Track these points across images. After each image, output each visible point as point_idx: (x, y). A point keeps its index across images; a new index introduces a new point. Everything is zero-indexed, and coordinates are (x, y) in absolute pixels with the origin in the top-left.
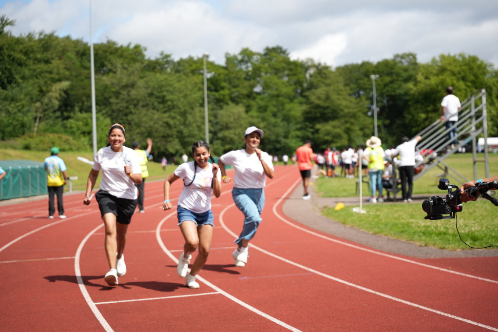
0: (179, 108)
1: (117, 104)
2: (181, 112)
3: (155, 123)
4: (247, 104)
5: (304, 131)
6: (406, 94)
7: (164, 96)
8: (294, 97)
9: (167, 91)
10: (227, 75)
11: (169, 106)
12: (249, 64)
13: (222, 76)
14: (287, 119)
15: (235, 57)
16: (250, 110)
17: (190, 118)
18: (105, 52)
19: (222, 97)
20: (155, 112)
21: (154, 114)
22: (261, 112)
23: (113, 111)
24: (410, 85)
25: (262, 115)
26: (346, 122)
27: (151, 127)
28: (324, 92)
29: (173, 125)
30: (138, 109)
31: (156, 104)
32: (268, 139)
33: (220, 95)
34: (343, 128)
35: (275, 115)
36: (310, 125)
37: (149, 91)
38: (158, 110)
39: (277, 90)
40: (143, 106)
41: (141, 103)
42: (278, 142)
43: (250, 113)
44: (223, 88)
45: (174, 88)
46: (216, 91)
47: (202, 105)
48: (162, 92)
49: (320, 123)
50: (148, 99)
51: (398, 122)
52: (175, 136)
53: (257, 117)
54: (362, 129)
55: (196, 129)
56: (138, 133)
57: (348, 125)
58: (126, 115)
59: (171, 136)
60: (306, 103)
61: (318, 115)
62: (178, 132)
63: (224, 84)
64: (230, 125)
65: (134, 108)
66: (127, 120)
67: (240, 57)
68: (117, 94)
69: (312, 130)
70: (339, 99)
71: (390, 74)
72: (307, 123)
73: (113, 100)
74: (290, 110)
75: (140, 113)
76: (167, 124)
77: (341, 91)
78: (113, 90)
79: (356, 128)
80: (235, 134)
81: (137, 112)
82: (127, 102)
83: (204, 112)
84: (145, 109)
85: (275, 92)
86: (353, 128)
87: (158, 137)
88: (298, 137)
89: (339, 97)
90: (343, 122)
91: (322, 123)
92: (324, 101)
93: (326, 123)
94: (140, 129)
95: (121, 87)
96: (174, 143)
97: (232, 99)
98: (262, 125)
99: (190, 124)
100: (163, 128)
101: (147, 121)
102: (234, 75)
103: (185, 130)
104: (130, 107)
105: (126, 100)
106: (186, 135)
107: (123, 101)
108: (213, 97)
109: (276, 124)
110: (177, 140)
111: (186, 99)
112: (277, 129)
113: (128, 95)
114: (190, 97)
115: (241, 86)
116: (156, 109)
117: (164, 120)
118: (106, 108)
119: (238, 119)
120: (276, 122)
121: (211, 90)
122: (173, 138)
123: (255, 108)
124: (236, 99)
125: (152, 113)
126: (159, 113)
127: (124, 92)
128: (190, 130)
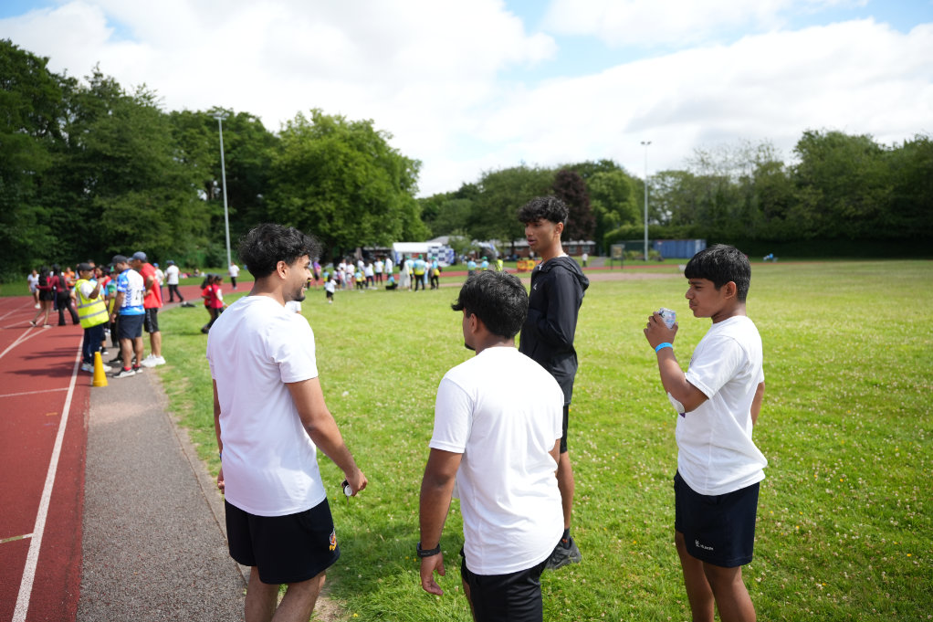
28: (113, 127)
34: (161, 209)
57: (173, 203)
69: (85, 210)
86: (181, 210)
90: (162, 197)
91: (108, 196)
92: (112, 146)
93: (118, 197)
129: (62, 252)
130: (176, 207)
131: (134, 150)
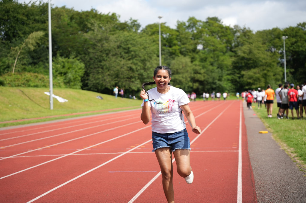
0: (140, 57)
1: (93, 53)
2: (141, 60)
3: (121, 68)
4: (192, 56)
5: (233, 76)
7: (129, 48)
8: (226, 52)
9: (131, 44)
10: (177, 36)
11: (132, 55)
12: (194, 29)
13: (174, 36)
14: (220, 67)
15: (184, 24)
16: (195, 61)
17: (148, 64)
18: (87, 16)
19: (174, 51)
20: (122, 59)
21: (121, 61)
22: (202, 62)
23: (91, 59)
25: (202, 64)
26: (264, 70)
27: (118, 70)
28: (248, 48)
29: (135, 70)
30: (109, 58)
31: (123, 53)
32: (207, 81)
33: (172, 49)
34: (261, 74)
35: (212, 64)
36: (238, 72)
37: (118, 44)
38: (124, 58)
39: (213, 46)
40: (113, 55)
41: (111, 53)
42: (215, 83)
43: (194, 63)
44: (175, 45)
45: (137, 42)
46: (170, 47)
47: (158, 56)
48: (128, 45)
49: (244, 70)
50: (117, 50)
51: (301, 70)
52: (137, 78)
53: (199, 65)
54: (274, 75)
56: (109, 75)
57: (265, 72)
58: (100, 61)
59: (135, 77)
60: (235, 56)
61: (243, 64)
62: (139, 74)
63: (175, 42)
64: (180, 71)
65: (106, 57)
66: (101, 65)
67: (187, 24)
68: (94, 46)
69: (239, 75)
70: (258, 53)
71: (295, 36)
72: (236, 70)
73: (91, 50)
74: (223, 61)
75: (111, 60)
76: (131, 69)
77: (261, 47)
78: (91, 43)
79: (271, 74)
80: (183, 77)
81: (108, 59)
82: (101, 52)
83: (159, 60)
84: (114, 57)
85: (212, 48)
87: (124, 78)
88: (228, 80)
89: (258, 51)
90: (262, 70)
91: (246, 70)
92: (247, 54)
93: (249, 70)
94: (110, 72)
95: (96, 40)
96: (136, 82)
97: (181, 53)
98: (202, 71)
99: (148, 69)
100: (127, 72)
101: (116, 66)
102: (183, 36)
103: (145, 74)
104: (103, 55)
105: (100, 50)
106: (145, 77)
107: (98, 51)
108: (167, 51)
109: (213, 71)
110: (139, 81)
111: (145, 50)
112: (213, 74)
113: (102, 47)
114: (148, 49)
115: (188, 43)
116: (123, 57)
117: (129, 65)
118: (85, 56)
119: (185, 67)
120: (213, 69)
121: (165, 45)
122: (135, 79)
123: (198, 59)
124: (184, 53)
125: (119, 60)
126: (125, 60)
127: (99, 45)
128: (148, 74)
129: (232, 88)
131: (254, 55)
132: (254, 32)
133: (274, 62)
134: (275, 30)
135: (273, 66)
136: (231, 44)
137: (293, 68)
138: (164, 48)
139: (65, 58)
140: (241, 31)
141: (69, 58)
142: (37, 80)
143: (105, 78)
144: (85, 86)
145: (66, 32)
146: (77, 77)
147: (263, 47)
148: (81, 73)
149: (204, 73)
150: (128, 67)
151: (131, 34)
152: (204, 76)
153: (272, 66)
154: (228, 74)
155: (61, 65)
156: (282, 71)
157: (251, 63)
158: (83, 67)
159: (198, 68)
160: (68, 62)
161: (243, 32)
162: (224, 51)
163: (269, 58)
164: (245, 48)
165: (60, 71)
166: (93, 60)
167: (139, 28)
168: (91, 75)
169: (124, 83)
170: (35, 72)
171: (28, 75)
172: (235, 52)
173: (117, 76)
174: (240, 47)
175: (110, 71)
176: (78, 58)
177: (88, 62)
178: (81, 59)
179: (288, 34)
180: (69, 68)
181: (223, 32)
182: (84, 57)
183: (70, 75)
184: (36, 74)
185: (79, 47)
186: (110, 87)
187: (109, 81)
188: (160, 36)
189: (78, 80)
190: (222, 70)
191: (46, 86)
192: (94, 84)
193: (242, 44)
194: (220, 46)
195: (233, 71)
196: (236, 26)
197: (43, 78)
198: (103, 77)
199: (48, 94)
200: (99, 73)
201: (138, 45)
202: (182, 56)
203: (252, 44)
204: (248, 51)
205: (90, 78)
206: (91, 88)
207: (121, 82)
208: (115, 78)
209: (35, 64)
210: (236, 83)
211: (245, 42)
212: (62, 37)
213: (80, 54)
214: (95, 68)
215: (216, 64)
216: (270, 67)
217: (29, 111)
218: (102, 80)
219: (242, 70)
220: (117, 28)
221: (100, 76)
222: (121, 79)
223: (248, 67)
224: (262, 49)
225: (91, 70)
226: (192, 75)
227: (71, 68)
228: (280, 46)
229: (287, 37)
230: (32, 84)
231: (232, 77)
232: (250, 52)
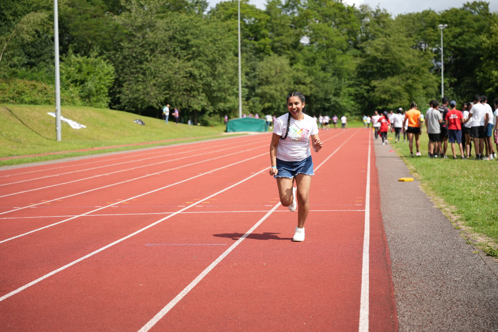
0: (206, 55)
1: (129, 48)
2: (208, 61)
3: (175, 73)
4: (292, 56)
5: (358, 88)
6: (478, 48)
7: (188, 41)
8: (347, 50)
9: (192, 34)
10: (268, 21)
11: (194, 53)
12: (295, 10)
13: (263, 22)
14: (338, 73)
16: (296, 63)
17: (220, 68)
19: (262, 46)
20: (177, 59)
21: (175, 62)
22: (308, 65)
23: (125, 58)
24: (483, 38)
25: (309, 68)
26: (407, 79)
27: (170, 77)
28: (383, 43)
29: (198, 77)
30: (154, 57)
31: (178, 49)
32: (315, 97)
33: (260, 44)
34: (403, 85)
35: (324, 69)
36: (365, 82)
37: (171, 33)
38: (179, 58)
39: (326, 39)
40: (162, 53)
41: (159, 49)
42: (328, 100)
43: (295, 66)
44: (263, 36)
45: (201, 31)
46: (256, 40)
47: (237, 55)
48: (186, 35)
49: (376, 79)
50: (168, 43)
51: (467, 80)
52: (201, 90)
54: (424, 88)
55: (227, 81)
56: (155, 85)
57: (410, 81)
58: (141, 63)
59: (197, 90)
60: (361, 56)
61: (375, 70)
62: (204, 85)
63: (264, 31)
64: (271, 79)
65: (150, 55)
66: (142, 69)
67: (284, 2)
68: (130, 37)
69: (367, 87)
70: (400, 51)
71: (459, 24)
72: (362, 79)
73: (125, 44)
74: (342, 63)
75: (158, 60)
76: (191, 75)
77: (403, 42)
78: (125, 31)
80: (276, 90)
81: (154, 59)
82: (142, 46)
83: (238, 62)
84: (163, 56)
85: (325, 42)
86: (415, 85)
87: (179, 90)
88: (350, 95)
89: (399, 48)
90: (404, 78)
91: (378, 79)
92: (382, 53)
93: (383, 80)
94: (157, 81)
95: (134, 28)
96: (200, 98)
97: (274, 49)
98: (308, 80)
99: (220, 76)
100: (185, 80)
101: (166, 70)
102: (278, 22)
103: (214, 83)
104: (145, 53)
105: (140, 44)
106: (214, 88)
107: (137, 46)
108: (251, 46)
109: (325, 79)
110: (204, 95)
111: (215, 44)
112: (326, 85)
113: (144, 38)
114: (219, 42)
115: (285, 34)
116: (178, 56)
117: (187, 70)
118: (116, 54)
119: (280, 72)
120: (325, 77)
121: (247, 37)
122: (199, 92)
123: (302, 61)
124: (279, 49)
125: (172, 61)
126: (181, 61)
127: (139, 35)
128: (220, 84)
129: (356, 109)
130: (411, 84)
131: (392, 55)
132: (393, 18)
133: (424, 66)
134: (426, 14)
135: (423, 72)
136: (355, 36)
137: (454, 76)
138: (247, 41)
139: (82, 56)
140: (373, 15)
141: (89, 56)
142: (35, 92)
143: (149, 89)
144: (115, 104)
145: (84, 13)
146: (101, 88)
147: (407, 41)
148: (109, 80)
149: (311, 83)
150: (187, 73)
151: (192, 17)
152: (311, 89)
153: (420, 73)
154: (350, 86)
155: (76, 68)
156: (437, 81)
157: (388, 68)
158: (112, 72)
159: (300, 75)
160: (87, 63)
161: (375, 17)
162: (344, 49)
163: (416, 60)
164: (379, 42)
165: (74, 78)
166: (129, 61)
167: (206, 8)
168: (125, 85)
169: (180, 99)
170: (32, 79)
171: (20, 84)
172: (361, 49)
173: (168, 87)
174: (370, 41)
175: (156, 79)
176: (104, 57)
177: (121, 63)
178: (109, 58)
179: (449, 21)
180: (88, 74)
181: (343, 16)
182: (114, 55)
183: (90, 85)
184: (34, 82)
185: (105, 39)
186: (157, 105)
187: (155, 94)
188: (239, 21)
189: (104, 93)
190: (340, 79)
191: (50, 102)
192: (130, 99)
193: (374, 37)
194: (336, 39)
195: (358, 80)
196: (364, 7)
197: (46, 89)
198: (145, 89)
199: (53, 115)
200: (138, 81)
201: (203, 35)
202: (276, 55)
203: (389, 36)
204: (383, 48)
205: (124, 90)
206: (125, 106)
207: (174, 97)
208: (165, 90)
209: (32, 65)
210: (363, 100)
211: (377, 32)
212: (77, 22)
213: (108, 51)
214: (132, 73)
215: (330, 69)
216: (418, 74)
217: (21, 143)
218: (144, 94)
219: (373, 79)
220: (168, 7)
221: (140, 87)
222: (176, 92)
223: (383, 74)
224: (407, 44)
225: (126, 76)
226: (292, 87)
227: (93, 72)
228: (435, 41)
229: (446, 25)
230: (27, 99)
231: (357, 91)
232: (387, 50)
